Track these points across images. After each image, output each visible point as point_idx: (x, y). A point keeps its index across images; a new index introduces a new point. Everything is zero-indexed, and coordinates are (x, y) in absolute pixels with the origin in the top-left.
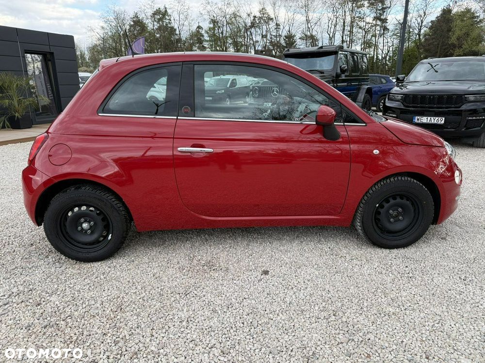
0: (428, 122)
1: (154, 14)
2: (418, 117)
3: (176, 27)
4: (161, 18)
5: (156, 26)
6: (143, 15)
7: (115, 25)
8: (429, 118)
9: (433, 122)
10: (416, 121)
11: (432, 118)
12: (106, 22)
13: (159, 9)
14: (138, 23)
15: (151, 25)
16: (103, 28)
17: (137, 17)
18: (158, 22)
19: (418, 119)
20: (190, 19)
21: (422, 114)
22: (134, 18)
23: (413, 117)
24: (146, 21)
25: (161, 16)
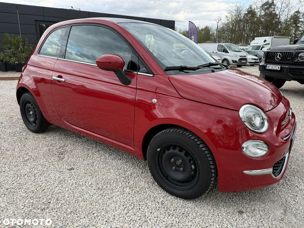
1: (263, 5)
3: (277, 13)
4: (267, 7)
5: (263, 13)
6: (255, 7)
7: (235, 15)
12: (229, 13)
13: (268, 1)
14: (251, 12)
15: (260, 13)
16: (227, 17)
17: (251, 8)
18: (265, 11)
20: (290, 6)
22: (249, 9)
24: (256, 11)
25: (268, 6)
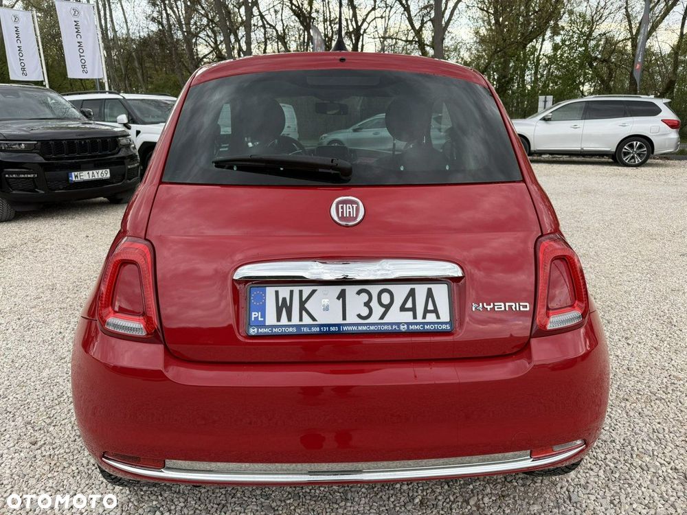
0: (91, 178)
2: (76, 173)
8: (91, 172)
9: (96, 177)
10: (74, 179)
11: (95, 172)
19: (76, 176)
21: (79, 168)
23: (68, 174)
